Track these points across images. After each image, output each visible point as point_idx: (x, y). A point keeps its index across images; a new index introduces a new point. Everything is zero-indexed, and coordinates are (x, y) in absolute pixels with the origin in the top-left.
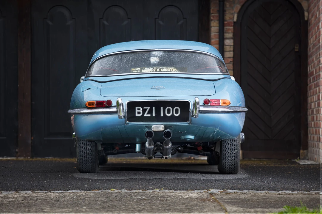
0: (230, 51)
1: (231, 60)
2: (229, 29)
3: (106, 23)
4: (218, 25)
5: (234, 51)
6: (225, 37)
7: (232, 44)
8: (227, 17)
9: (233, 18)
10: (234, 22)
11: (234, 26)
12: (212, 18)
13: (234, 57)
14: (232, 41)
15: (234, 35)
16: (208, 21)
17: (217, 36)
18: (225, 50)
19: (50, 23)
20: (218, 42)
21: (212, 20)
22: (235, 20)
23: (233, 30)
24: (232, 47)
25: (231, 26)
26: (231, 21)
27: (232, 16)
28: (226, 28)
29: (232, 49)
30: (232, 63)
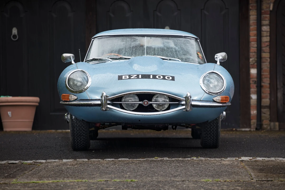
0: (267, 36)
1: (268, 44)
2: (266, 17)
3: (159, 14)
4: (256, 14)
5: (270, 36)
6: (262, 24)
7: (269, 30)
8: (264, 6)
9: (270, 7)
10: (271, 11)
11: (270, 14)
12: (251, 8)
13: (270, 41)
14: (268, 27)
15: (270, 22)
16: (248, 10)
17: (256, 24)
18: (262, 35)
19: (112, 15)
20: (256, 29)
21: (251, 9)
22: (271, 9)
23: (269, 18)
24: (269, 32)
25: (267, 14)
26: (268, 10)
27: (268, 6)
28: (263, 16)
29: (268, 34)
30: (269, 46)
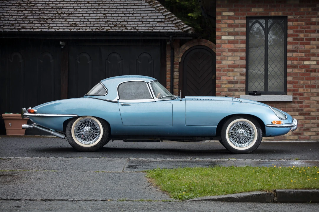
0: (177, 78)
1: (177, 83)
2: (177, 66)
3: (109, 62)
4: (170, 64)
5: (179, 78)
6: (174, 70)
7: (178, 75)
8: (176, 60)
9: (179, 60)
10: (179, 62)
11: (179, 65)
12: (167, 60)
13: (179, 82)
14: (178, 73)
15: (179, 70)
16: (165, 61)
17: (170, 70)
18: (174, 78)
19: (78, 62)
20: (170, 73)
21: (167, 61)
22: (180, 61)
23: (178, 67)
24: (178, 76)
25: (178, 65)
26: (177, 62)
27: (178, 59)
28: (175, 65)
29: (178, 77)
30: (178, 85)
